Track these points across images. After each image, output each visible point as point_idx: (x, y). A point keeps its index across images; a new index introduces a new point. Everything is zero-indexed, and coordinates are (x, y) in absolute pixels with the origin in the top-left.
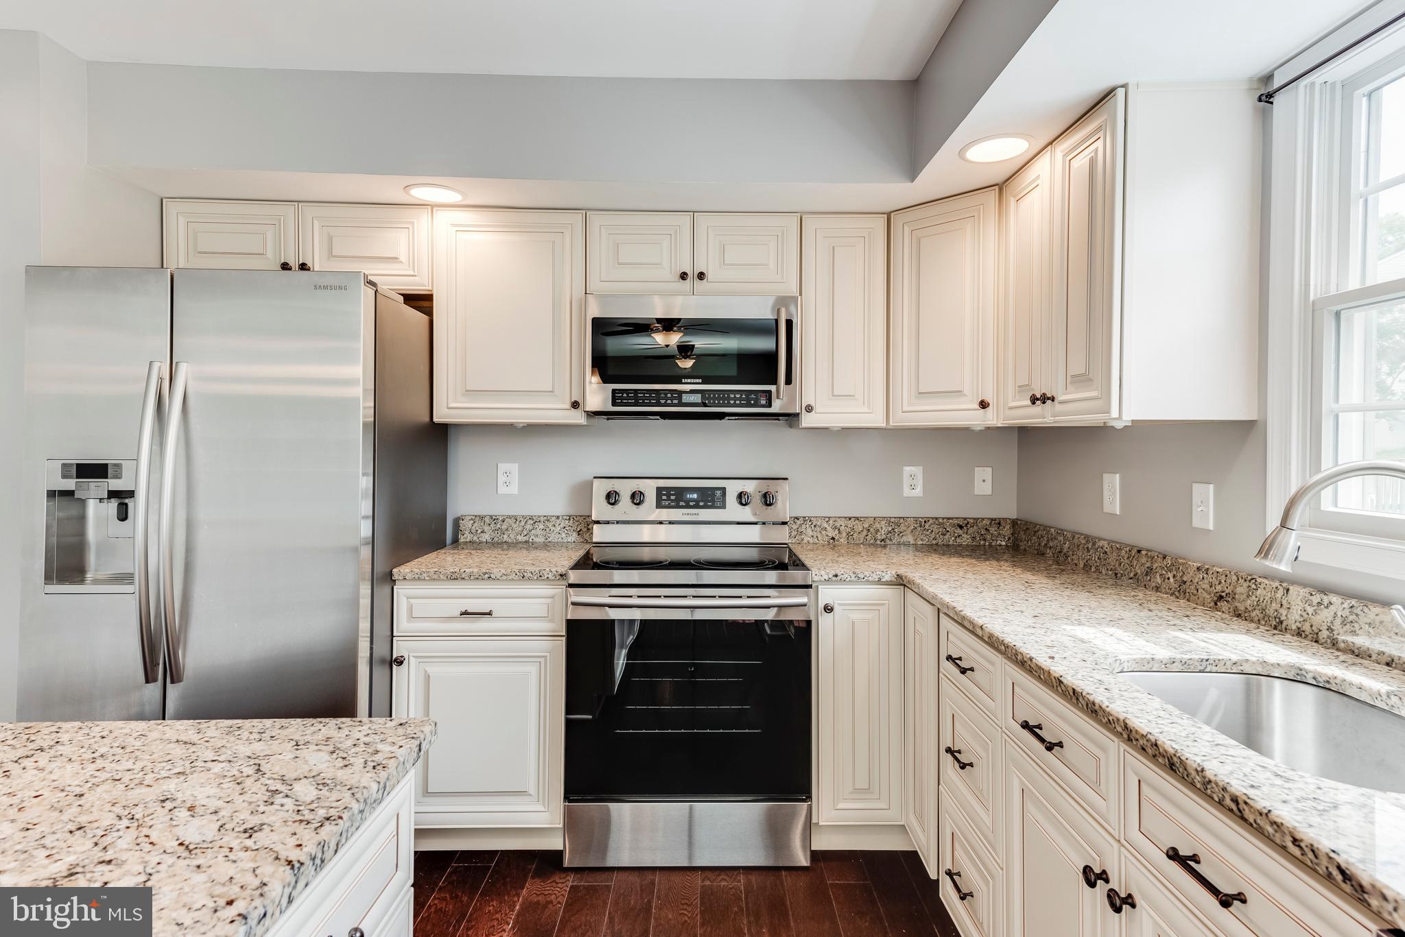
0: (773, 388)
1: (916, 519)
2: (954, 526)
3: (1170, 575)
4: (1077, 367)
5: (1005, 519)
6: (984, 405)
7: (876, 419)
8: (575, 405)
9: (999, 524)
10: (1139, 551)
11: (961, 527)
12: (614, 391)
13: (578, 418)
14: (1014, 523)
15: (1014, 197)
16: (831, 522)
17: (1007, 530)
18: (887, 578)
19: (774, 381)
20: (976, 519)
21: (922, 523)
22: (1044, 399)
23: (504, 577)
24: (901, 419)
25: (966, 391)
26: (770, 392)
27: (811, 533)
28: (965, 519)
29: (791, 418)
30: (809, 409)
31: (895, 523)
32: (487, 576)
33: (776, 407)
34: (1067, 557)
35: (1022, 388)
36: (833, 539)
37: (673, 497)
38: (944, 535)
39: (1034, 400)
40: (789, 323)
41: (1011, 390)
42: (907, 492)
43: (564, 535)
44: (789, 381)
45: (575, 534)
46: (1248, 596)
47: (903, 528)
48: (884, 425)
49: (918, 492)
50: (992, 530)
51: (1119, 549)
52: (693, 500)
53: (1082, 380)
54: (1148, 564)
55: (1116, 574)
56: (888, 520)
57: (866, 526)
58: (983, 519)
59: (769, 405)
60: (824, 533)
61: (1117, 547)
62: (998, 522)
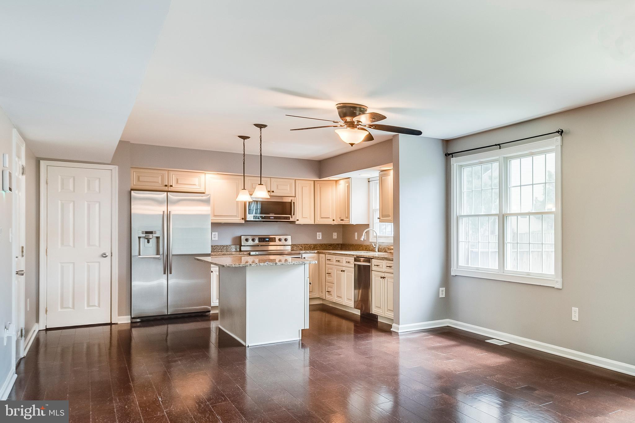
0: (290, 216)
1: (320, 244)
2: (328, 245)
3: (362, 247)
4: (347, 216)
6: (334, 220)
7: (312, 222)
8: (243, 219)
11: (330, 246)
12: (253, 216)
13: (243, 222)
14: (341, 244)
16: (299, 245)
17: (340, 246)
19: (291, 214)
20: (333, 244)
21: (322, 244)
22: (342, 220)
24: (317, 222)
25: (330, 217)
26: (289, 217)
27: (296, 248)
28: (330, 244)
29: (293, 222)
30: (298, 220)
33: (291, 220)
34: (350, 249)
35: (340, 218)
36: (301, 249)
37: (262, 240)
38: (326, 247)
39: (341, 220)
40: (294, 203)
41: (338, 218)
42: (318, 238)
43: (232, 250)
44: (294, 215)
47: (318, 245)
48: (314, 224)
49: (321, 238)
52: (267, 240)
53: (347, 218)
56: (314, 244)
57: (308, 245)
58: (335, 244)
59: (289, 219)
62: (338, 245)
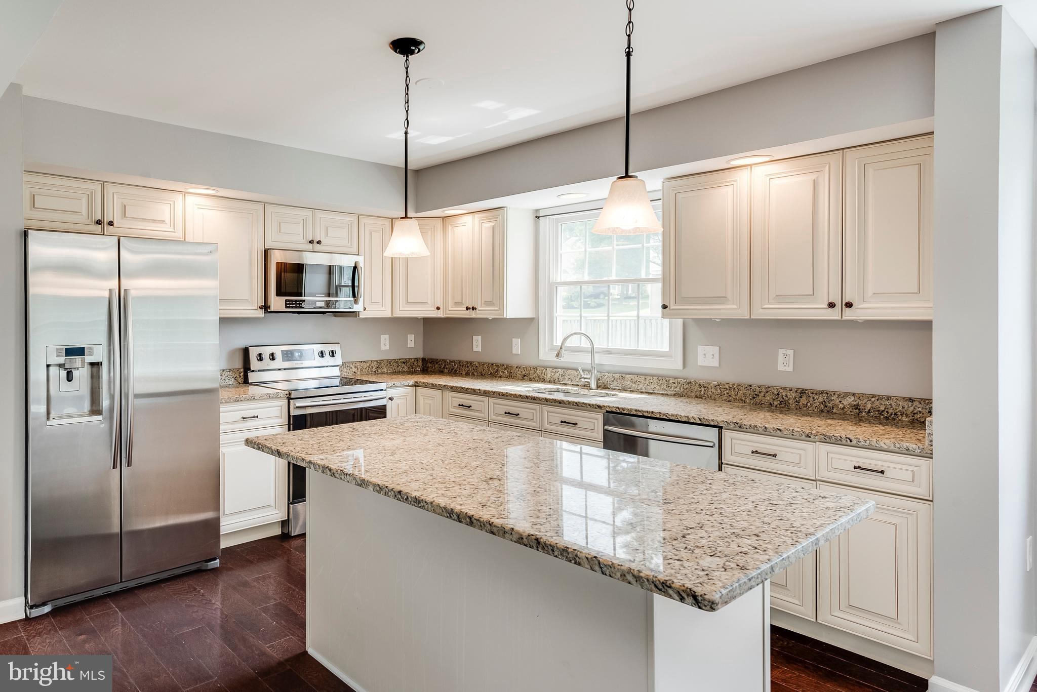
1: (387, 360)
2: (401, 362)
3: (506, 371)
4: (487, 299)
5: (420, 358)
6: (438, 308)
7: (387, 314)
8: (261, 307)
9: (418, 360)
10: (492, 364)
11: (404, 363)
12: (286, 300)
13: (261, 314)
14: (424, 360)
15: (451, 225)
16: (354, 364)
17: (420, 363)
18: (411, 384)
20: (409, 359)
21: (389, 362)
22: (471, 309)
23: (261, 398)
24: (399, 314)
25: (429, 303)
28: (405, 359)
29: (355, 314)
30: (364, 309)
31: (379, 362)
32: (253, 398)
33: (356, 308)
34: (456, 371)
35: (459, 303)
36: (355, 373)
37: (289, 355)
38: (398, 367)
39: (467, 309)
40: (361, 269)
42: (383, 348)
43: (227, 381)
44: (361, 296)
45: (233, 379)
46: (534, 373)
47: (382, 365)
48: (390, 316)
49: (387, 348)
50: (415, 363)
51: (484, 365)
53: (489, 303)
54: (497, 369)
55: (482, 374)
57: (368, 365)
58: (412, 359)
59: (353, 307)
60: (351, 370)
61: (482, 364)
62: (417, 360)
